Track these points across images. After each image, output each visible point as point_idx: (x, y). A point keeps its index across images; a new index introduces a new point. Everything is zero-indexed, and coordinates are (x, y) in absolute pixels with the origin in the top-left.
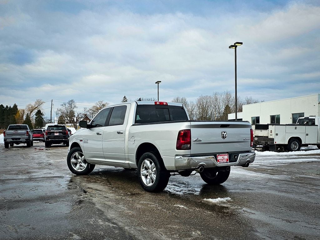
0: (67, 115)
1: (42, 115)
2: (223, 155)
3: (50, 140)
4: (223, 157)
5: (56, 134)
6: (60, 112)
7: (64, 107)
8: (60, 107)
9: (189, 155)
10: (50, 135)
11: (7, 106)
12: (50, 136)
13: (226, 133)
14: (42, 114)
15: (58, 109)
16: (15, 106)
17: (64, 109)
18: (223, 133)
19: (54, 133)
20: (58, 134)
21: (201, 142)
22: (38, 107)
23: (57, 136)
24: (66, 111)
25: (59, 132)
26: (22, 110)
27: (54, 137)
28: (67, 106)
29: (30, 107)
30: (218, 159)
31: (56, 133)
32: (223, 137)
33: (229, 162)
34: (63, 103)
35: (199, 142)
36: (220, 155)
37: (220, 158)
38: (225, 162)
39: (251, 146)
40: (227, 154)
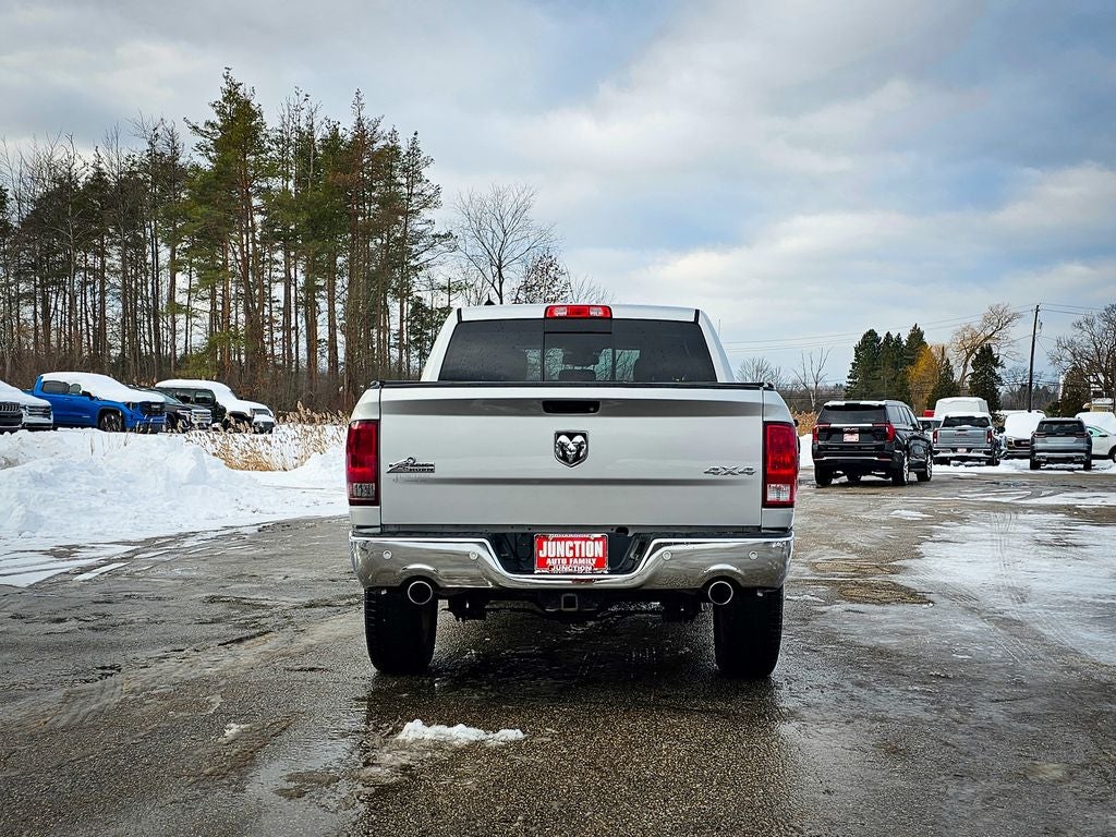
0: (1094, 366)
1: (997, 366)
2: (572, 539)
3: (825, 458)
4: (573, 548)
5: (848, 438)
6: (1068, 353)
7: (1086, 334)
8: (1069, 333)
9: (379, 530)
10: (827, 439)
11: (888, 334)
12: (828, 443)
13: (579, 439)
14: (996, 362)
15: (1059, 342)
16: (917, 335)
17: (1083, 340)
18: (564, 439)
19: (840, 431)
20: (855, 438)
21: (431, 475)
22: (995, 336)
23: (851, 447)
24: (1092, 348)
25: (861, 431)
26: (937, 347)
27: (842, 448)
28: (1096, 329)
29: (968, 335)
30: (542, 554)
31: (852, 433)
32: (564, 458)
33: (611, 573)
34: (1081, 318)
35: (423, 475)
36: (555, 539)
37: (551, 549)
38: (581, 570)
39: (766, 504)
40: (599, 536)
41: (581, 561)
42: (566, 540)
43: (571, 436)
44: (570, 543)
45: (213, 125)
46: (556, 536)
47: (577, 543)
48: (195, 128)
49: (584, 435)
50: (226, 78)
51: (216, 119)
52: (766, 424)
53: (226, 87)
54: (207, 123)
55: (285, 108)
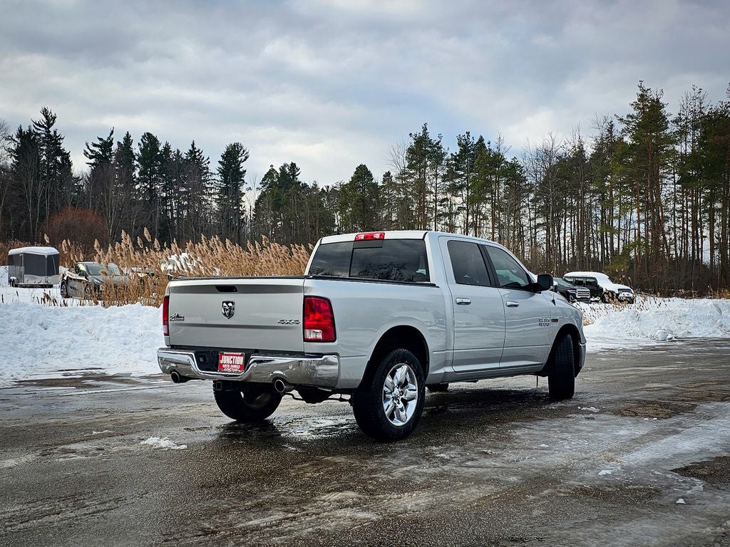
2: (232, 355)
4: (232, 360)
13: (230, 305)
21: (183, 322)
30: (222, 362)
32: (225, 314)
36: (226, 355)
37: (225, 360)
38: (234, 370)
39: (306, 340)
40: (240, 354)
41: (235, 366)
42: (230, 355)
43: (227, 303)
44: (231, 357)
45: (632, 117)
46: (227, 353)
47: (234, 357)
48: (621, 120)
49: (232, 303)
50: (640, 87)
51: (635, 113)
52: (305, 297)
53: (640, 92)
54: (628, 116)
55: (684, 99)
